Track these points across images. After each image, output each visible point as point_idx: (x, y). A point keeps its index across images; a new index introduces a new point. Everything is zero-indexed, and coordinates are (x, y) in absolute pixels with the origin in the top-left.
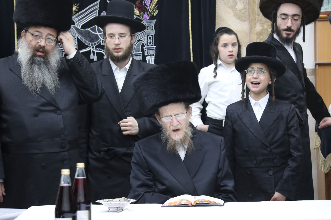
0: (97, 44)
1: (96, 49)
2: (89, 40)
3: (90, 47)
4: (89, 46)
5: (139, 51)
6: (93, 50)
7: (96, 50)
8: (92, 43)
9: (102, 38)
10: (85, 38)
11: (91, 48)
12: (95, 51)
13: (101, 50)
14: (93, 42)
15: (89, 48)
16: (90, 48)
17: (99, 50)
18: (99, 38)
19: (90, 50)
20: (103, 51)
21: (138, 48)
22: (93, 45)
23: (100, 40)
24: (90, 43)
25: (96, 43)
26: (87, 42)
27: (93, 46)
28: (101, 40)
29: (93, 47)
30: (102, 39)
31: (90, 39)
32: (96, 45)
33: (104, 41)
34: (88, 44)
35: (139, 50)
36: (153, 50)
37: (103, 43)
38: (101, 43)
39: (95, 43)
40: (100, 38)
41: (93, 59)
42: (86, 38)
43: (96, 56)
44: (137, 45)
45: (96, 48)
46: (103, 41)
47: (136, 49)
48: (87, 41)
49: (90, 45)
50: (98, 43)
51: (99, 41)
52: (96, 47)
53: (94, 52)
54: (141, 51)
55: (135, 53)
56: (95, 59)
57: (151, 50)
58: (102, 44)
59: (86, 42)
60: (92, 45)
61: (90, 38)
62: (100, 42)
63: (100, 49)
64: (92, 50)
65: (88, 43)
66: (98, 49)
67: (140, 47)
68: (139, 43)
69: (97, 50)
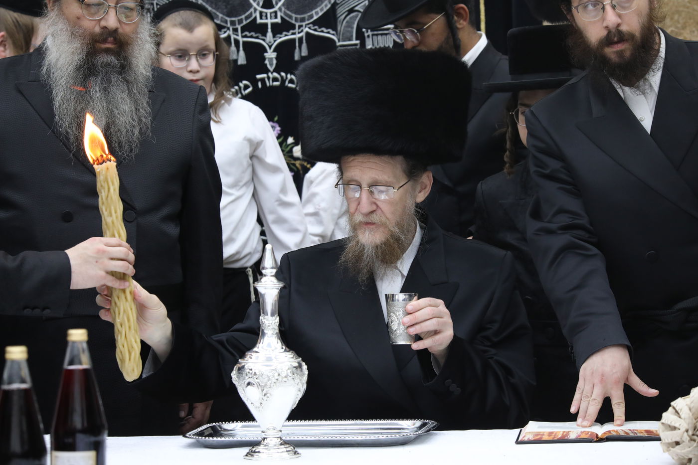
0: (245, 23)
1: (244, 34)
2: (225, 11)
3: (229, 29)
4: (224, 27)
5: (350, 40)
6: (236, 37)
7: (243, 37)
8: (233, 19)
9: (258, 4)
10: (214, 6)
11: (231, 32)
12: (240, 38)
13: (257, 38)
14: (236, 17)
15: (225, 32)
16: (228, 32)
17: (251, 37)
18: (250, 6)
19: (229, 37)
20: (264, 40)
21: (349, 29)
22: (235, 25)
23: (252, 10)
24: (228, 19)
25: (242, 19)
26: (220, 15)
27: (235, 27)
28: (255, 10)
29: (235, 30)
30: (259, 9)
31: (226, 7)
32: (242, 25)
33: (264, 14)
34: (221, 21)
35: (352, 36)
36: (386, 34)
37: (261, 18)
38: (255, 18)
39: (240, 18)
40: (255, 4)
41: (236, 61)
42: (216, 5)
43: (242, 53)
44: (347, 22)
45: (242, 32)
46: (261, 13)
47: (343, 34)
48: (218, 13)
49: (229, 25)
50: (247, 18)
51: (251, 15)
52: (244, 29)
53: (237, 42)
54: (357, 39)
55: (341, 43)
56: (242, 60)
57: (382, 35)
58: (259, 21)
59: (218, 16)
60: (233, 23)
61: (229, 7)
62: (254, 16)
63: (253, 34)
64: (233, 37)
65: (222, 18)
66: (247, 33)
67: (353, 28)
68: (351, 18)
69: (246, 36)
